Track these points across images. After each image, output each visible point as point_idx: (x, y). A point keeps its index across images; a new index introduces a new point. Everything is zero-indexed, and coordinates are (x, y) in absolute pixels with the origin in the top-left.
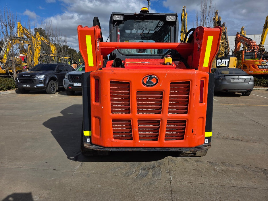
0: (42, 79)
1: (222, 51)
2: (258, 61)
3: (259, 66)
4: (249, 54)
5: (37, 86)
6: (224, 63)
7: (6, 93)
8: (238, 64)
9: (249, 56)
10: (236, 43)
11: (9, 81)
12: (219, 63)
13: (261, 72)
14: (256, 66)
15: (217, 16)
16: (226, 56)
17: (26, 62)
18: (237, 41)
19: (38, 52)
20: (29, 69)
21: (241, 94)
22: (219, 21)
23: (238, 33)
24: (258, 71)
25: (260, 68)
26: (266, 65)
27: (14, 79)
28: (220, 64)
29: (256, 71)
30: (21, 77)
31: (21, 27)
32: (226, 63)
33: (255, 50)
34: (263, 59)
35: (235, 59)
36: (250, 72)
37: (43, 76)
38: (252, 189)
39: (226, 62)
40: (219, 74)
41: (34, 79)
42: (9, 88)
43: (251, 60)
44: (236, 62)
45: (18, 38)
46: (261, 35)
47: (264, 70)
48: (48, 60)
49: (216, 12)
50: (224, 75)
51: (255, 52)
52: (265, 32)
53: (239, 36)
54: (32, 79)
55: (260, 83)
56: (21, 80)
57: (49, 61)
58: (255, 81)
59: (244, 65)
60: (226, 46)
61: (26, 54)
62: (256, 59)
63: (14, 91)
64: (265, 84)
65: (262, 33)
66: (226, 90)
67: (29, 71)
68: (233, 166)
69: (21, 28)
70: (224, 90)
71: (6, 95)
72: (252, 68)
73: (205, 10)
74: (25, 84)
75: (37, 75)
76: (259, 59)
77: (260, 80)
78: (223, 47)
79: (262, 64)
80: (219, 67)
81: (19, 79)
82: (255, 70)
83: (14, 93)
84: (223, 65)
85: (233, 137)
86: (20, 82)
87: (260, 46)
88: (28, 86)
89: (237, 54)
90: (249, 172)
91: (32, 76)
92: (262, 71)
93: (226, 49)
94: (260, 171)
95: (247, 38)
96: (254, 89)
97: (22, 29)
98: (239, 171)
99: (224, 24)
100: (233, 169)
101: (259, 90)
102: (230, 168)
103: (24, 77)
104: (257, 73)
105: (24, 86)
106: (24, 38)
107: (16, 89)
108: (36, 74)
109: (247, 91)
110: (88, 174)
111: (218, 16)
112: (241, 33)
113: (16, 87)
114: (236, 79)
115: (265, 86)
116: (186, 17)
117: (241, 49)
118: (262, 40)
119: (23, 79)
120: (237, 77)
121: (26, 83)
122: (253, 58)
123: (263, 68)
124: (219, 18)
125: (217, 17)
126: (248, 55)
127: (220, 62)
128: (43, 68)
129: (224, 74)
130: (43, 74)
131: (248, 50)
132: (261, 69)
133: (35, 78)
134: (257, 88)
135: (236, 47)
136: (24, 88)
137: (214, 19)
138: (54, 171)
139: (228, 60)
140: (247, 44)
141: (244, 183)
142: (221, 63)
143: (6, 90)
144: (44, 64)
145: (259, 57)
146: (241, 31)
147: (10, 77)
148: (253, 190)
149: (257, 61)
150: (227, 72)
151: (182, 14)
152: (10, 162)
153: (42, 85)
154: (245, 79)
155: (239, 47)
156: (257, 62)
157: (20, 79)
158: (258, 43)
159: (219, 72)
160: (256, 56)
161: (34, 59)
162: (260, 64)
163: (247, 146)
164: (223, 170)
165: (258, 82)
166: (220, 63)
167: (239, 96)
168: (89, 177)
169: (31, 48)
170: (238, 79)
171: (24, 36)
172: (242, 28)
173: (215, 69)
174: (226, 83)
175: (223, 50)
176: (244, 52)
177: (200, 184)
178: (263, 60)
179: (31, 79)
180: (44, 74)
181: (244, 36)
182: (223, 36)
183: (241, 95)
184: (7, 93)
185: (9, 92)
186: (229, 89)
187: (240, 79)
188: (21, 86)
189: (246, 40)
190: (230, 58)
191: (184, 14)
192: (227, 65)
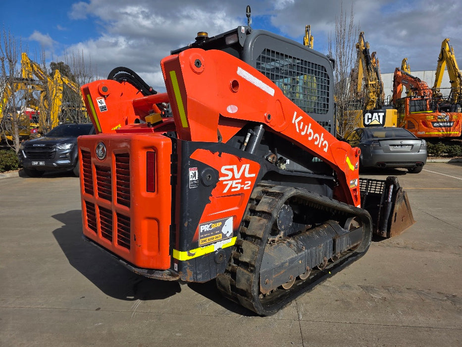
0: (67, 151)
1: (373, 99)
2: (432, 115)
3: (433, 123)
4: (417, 104)
5: (57, 164)
7: (2, 178)
8: (399, 119)
9: (417, 107)
10: (395, 86)
11: (8, 155)
12: (368, 119)
13: (438, 133)
14: (428, 123)
15: (362, 41)
16: (380, 107)
17: (36, 122)
18: (397, 81)
19: (58, 103)
20: (42, 133)
21: (407, 170)
22: (366, 49)
23: (397, 70)
24: (432, 131)
25: (435, 127)
26: (445, 122)
27: (15, 151)
28: (370, 121)
29: (429, 132)
30: (29, 148)
33: (426, 96)
34: (440, 112)
35: (395, 112)
36: (419, 133)
37: (68, 146)
38: (435, 329)
39: (379, 116)
40: (368, 137)
41: (53, 151)
42: (7, 168)
43: (421, 113)
44: (396, 117)
45: (23, 79)
46: (435, 72)
47: (443, 130)
48: (76, 117)
49: (361, 35)
50: (377, 139)
51: (426, 100)
52: (440, 67)
53: (399, 73)
54: (49, 151)
55: (437, 152)
56: (29, 153)
57: (78, 119)
58: (428, 148)
59: (409, 122)
60: (379, 92)
61: (37, 108)
62: (429, 112)
63: (16, 173)
64: (445, 153)
65: (436, 69)
66: (383, 164)
67: (43, 138)
68: (400, 292)
69: (27, 63)
70: (379, 164)
71: (2, 181)
72: (423, 126)
73: (343, 31)
74: (36, 161)
75: (57, 144)
76: (434, 112)
77: (437, 145)
78: (374, 92)
79: (439, 120)
80: (369, 125)
81: (25, 152)
82: (428, 131)
83: (17, 177)
84: (375, 122)
85: (398, 244)
86: (27, 158)
87: (433, 89)
88: (41, 163)
89: (397, 103)
90: (427, 301)
91: (49, 145)
92: (440, 131)
93: (378, 96)
94: (445, 298)
95: (413, 77)
96: (428, 161)
97: (29, 66)
98: (412, 299)
99: (374, 54)
100: (401, 297)
101: (435, 162)
102: (397, 296)
104: (431, 135)
105: (35, 163)
106: (34, 80)
107: (19, 169)
108: (55, 143)
109: (417, 165)
110: (157, 315)
111: (364, 42)
112: (402, 68)
113: (20, 167)
114: (398, 145)
115: (445, 157)
116: (312, 43)
117: (404, 95)
118: (436, 81)
119: (33, 151)
120: (398, 142)
121: (39, 159)
122: (423, 110)
123: (440, 126)
124: (365, 44)
125: (362, 43)
126: (415, 106)
127: (370, 117)
128: (69, 131)
129: (377, 137)
130: (67, 142)
131: (415, 97)
132: (438, 128)
133: (55, 150)
134: (433, 161)
135: (395, 91)
136: (35, 167)
137: (358, 47)
138: (98, 312)
139: (383, 114)
140: (413, 87)
141: (421, 320)
142: (371, 119)
144: (71, 126)
145: (434, 108)
146: (402, 66)
147: (9, 149)
148: (436, 331)
149: (430, 115)
150: (382, 134)
151: (305, 38)
152: (18, 298)
153: (67, 162)
154: (412, 145)
155: (401, 92)
156: (430, 117)
157: (27, 152)
158: (430, 85)
159: (369, 133)
160: (428, 106)
161: (52, 117)
162: (435, 121)
163: (422, 258)
164: (385, 299)
165: (433, 149)
166: (370, 119)
167: (403, 173)
168: (159, 319)
169: (46, 97)
170: (402, 145)
171: (33, 77)
172: (404, 61)
173: (362, 129)
174: (381, 152)
175: (374, 97)
176: (408, 101)
177: (350, 325)
178: (439, 114)
179: (46, 152)
180: (71, 143)
181: (407, 74)
182: (374, 75)
183: (407, 172)
184: (5, 177)
185: (8, 174)
186: (387, 163)
187: (404, 145)
188: (29, 164)
189: (412, 81)
190: (387, 110)
191: (308, 37)
192: (381, 122)
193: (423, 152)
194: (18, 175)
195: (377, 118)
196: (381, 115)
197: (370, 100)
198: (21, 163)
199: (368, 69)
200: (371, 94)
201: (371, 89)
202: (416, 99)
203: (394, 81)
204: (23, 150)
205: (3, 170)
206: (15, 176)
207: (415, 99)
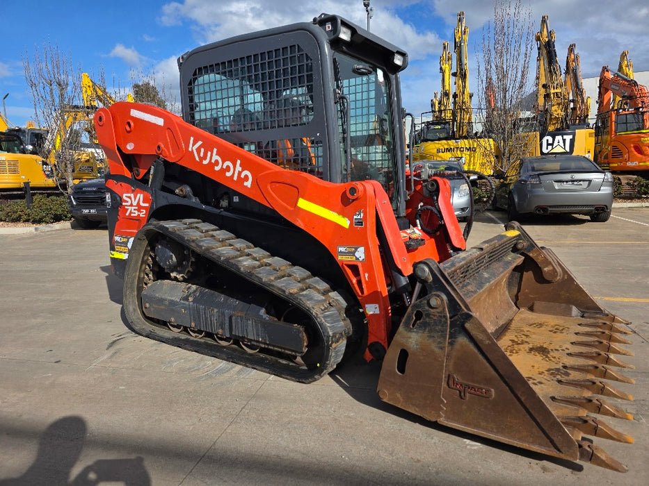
1: (558, 114)
6: (560, 144)
7: (49, 229)
9: (630, 125)
10: (601, 95)
12: (548, 144)
14: (644, 148)
15: (545, 30)
18: (604, 87)
22: (550, 41)
23: (605, 69)
28: (550, 147)
29: (645, 162)
30: (78, 192)
31: (91, 84)
32: (564, 145)
33: (644, 107)
35: (590, 134)
36: (629, 164)
39: (564, 141)
42: (57, 218)
43: (633, 134)
44: (593, 140)
45: (76, 107)
49: (544, 20)
50: (537, 173)
51: (643, 114)
53: (608, 75)
54: (102, 196)
56: (78, 198)
59: (615, 148)
62: (645, 131)
63: (67, 224)
66: (544, 209)
69: (89, 86)
70: (538, 208)
71: (48, 233)
72: (636, 153)
74: (87, 209)
78: (559, 104)
80: (548, 153)
81: (74, 198)
82: (644, 160)
84: (558, 150)
86: (77, 205)
91: (101, 189)
97: (92, 89)
99: (572, 47)
103: (85, 192)
104: (647, 166)
105: (86, 211)
106: (97, 108)
107: (71, 220)
109: (597, 210)
111: (547, 30)
112: (621, 67)
113: (72, 217)
114: (567, 182)
116: (466, 37)
119: (83, 196)
120: (568, 177)
121: (89, 205)
122: (637, 129)
124: (550, 33)
125: (545, 33)
126: (626, 123)
127: (550, 142)
131: (624, 110)
134: (644, 204)
135: (601, 102)
136: (86, 217)
137: (538, 39)
138: (55, 364)
139: (571, 137)
140: (626, 94)
142: (552, 144)
143: (52, 223)
146: (620, 63)
147: (62, 194)
149: (646, 136)
150: (555, 166)
151: (456, 31)
154: (590, 181)
156: (646, 139)
157: (76, 197)
166: (550, 144)
170: (573, 181)
171: (96, 103)
172: (624, 56)
174: (542, 191)
175: (559, 111)
176: (614, 116)
179: (98, 197)
181: (619, 76)
184: (52, 229)
185: (57, 226)
186: (550, 207)
187: (576, 181)
188: (79, 212)
189: (624, 86)
190: (577, 130)
191: (460, 30)
192: (568, 149)
193: (606, 190)
194: (70, 227)
195: (562, 144)
196: (568, 138)
197: (553, 117)
198: (71, 212)
199: (550, 71)
200: (553, 108)
201: (555, 100)
202: (627, 113)
203: (600, 87)
204: (73, 194)
205: (52, 221)
206: (66, 228)
207: (624, 112)
